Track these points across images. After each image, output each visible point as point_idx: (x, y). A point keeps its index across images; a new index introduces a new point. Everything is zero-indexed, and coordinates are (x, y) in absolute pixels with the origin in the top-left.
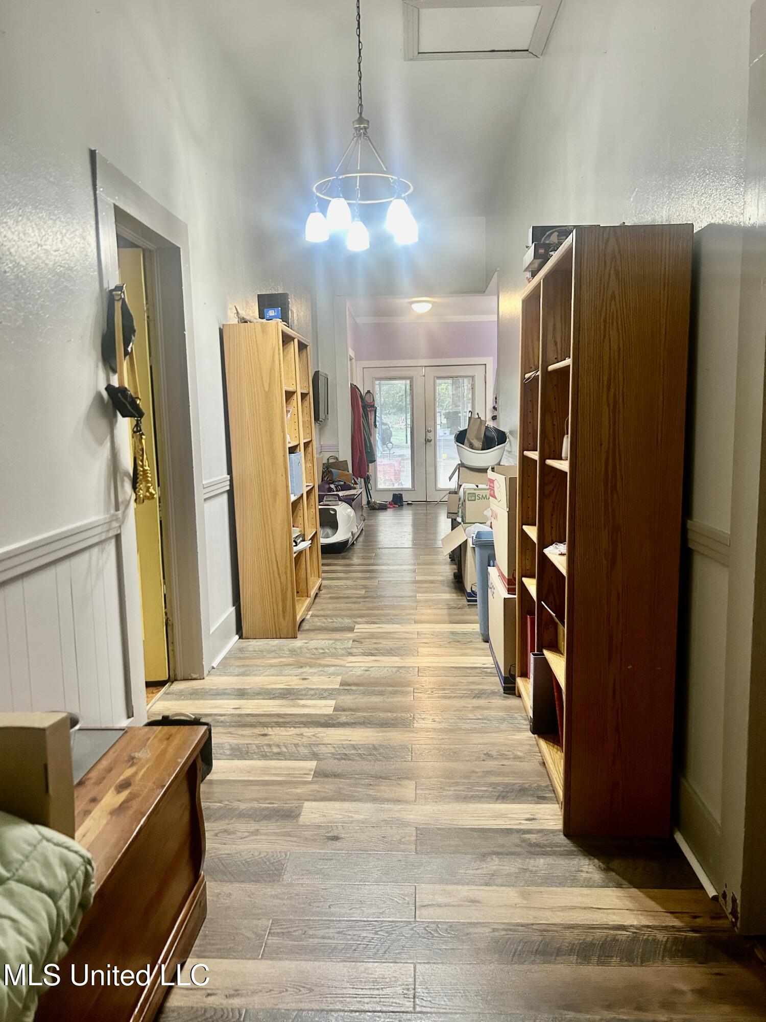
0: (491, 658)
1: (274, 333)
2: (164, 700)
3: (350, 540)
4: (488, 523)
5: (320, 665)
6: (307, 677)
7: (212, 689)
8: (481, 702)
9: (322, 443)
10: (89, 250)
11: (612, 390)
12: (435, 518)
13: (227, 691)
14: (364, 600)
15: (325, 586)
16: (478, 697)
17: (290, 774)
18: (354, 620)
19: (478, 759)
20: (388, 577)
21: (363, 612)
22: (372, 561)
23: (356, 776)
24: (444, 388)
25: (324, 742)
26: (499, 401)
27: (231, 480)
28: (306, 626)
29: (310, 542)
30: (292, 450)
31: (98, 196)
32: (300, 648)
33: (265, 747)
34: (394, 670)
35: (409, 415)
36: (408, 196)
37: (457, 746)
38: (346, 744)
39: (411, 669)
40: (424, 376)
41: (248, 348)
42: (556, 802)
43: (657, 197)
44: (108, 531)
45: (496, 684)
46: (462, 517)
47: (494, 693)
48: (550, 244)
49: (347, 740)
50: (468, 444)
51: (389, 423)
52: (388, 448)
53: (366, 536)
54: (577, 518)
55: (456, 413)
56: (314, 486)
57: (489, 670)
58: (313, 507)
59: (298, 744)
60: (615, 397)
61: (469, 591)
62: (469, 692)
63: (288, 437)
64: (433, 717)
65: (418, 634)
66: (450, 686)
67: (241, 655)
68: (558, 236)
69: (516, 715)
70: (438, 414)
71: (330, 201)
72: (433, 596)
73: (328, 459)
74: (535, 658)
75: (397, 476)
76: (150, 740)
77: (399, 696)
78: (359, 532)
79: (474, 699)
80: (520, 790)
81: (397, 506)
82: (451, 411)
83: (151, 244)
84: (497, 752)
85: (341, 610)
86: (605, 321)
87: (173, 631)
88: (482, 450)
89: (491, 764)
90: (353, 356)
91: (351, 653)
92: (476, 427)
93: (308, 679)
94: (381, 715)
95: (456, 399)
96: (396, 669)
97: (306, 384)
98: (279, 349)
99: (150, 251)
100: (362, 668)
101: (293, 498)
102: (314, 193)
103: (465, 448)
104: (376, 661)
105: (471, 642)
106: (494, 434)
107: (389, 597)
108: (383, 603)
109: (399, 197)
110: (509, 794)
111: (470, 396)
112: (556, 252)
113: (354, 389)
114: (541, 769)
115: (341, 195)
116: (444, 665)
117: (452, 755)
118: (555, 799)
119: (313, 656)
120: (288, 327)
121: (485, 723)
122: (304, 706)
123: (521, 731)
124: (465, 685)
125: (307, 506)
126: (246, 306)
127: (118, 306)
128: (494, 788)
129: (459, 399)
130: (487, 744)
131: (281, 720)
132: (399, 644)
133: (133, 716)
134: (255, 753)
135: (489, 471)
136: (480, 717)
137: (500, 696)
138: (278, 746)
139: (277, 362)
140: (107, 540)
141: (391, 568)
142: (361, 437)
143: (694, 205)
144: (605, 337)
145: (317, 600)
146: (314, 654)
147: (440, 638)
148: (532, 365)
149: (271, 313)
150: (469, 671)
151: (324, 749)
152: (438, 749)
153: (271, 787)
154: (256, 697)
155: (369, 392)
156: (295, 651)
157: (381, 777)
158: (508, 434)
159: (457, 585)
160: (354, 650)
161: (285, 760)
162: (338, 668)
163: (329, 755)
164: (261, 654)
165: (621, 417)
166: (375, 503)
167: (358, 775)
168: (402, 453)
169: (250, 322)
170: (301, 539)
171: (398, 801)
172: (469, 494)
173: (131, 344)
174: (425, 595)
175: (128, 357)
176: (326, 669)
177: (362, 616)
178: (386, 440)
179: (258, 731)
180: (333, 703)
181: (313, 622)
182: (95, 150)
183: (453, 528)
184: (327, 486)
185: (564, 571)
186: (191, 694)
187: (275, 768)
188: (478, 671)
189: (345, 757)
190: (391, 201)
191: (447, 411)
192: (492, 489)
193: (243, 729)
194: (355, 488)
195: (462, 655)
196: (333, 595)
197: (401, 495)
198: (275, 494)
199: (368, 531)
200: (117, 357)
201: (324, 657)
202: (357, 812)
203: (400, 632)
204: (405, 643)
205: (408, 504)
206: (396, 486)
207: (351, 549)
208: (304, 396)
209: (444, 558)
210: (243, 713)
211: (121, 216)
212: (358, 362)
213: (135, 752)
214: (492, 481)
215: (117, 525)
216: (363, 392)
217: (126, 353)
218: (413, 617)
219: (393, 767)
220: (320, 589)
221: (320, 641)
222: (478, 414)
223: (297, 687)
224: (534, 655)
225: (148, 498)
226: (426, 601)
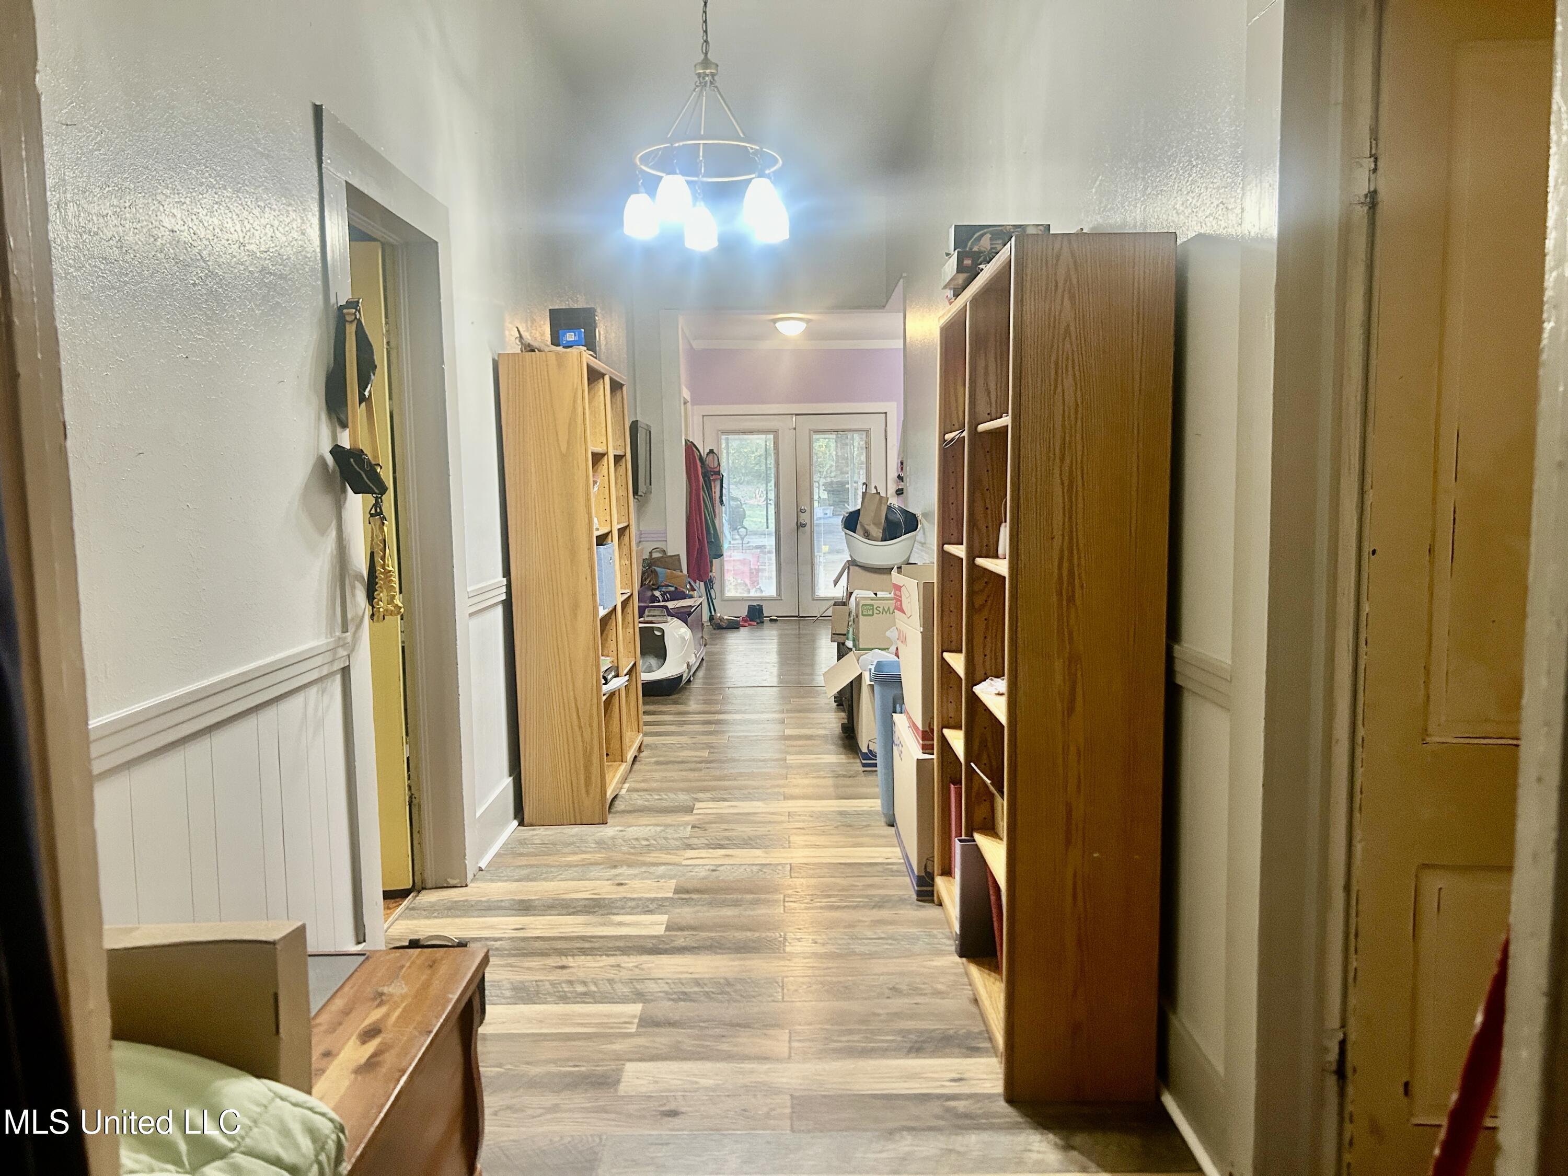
0: (898, 849)
1: (576, 366)
2: (408, 918)
3: (685, 675)
4: (893, 649)
5: (644, 864)
6: (623, 882)
7: (481, 901)
8: (884, 914)
9: (641, 529)
10: (310, 249)
11: (1068, 461)
12: (812, 643)
13: (503, 904)
14: (708, 765)
15: (647, 746)
16: (880, 907)
17: (602, 1023)
18: (694, 796)
19: (880, 995)
20: (743, 731)
21: (705, 783)
22: (718, 707)
23: (701, 1024)
24: (825, 446)
25: (653, 976)
26: (908, 468)
27: (509, 586)
28: (620, 805)
29: (627, 678)
30: (602, 540)
31: (324, 171)
32: (613, 838)
33: (564, 985)
34: (755, 868)
35: (772, 484)
36: (774, 172)
37: (850, 978)
38: (686, 979)
39: (780, 867)
40: (795, 429)
41: (537, 389)
42: (993, 1055)
43: (1128, 191)
44: (332, 662)
45: (907, 887)
46: (854, 640)
47: (902, 901)
48: (980, 252)
49: (687, 973)
50: (862, 532)
51: (740, 497)
52: (739, 535)
53: (708, 669)
54: (1020, 642)
55: (843, 484)
56: (632, 594)
57: (895, 867)
58: (631, 625)
59: (613, 980)
60: (1071, 472)
61: (865, 750)
62: (866, 900)
63: (595, 520)
64: (814, 937)
65: (789, 815)
66: (839, 891)
67: (522, 850)
68: (991, 239)
69: (935, 932)
70: (816, 485)
71: (661, 178)
72: (811, 759)
73: (651, 553)
74: (962, 847)
75: (754, 579)
76: (404, 969)
77: (762, 906)
78: (697, 664)
79: (874, 910)
80: (942, 1039)
81: (755, 623)
82: (835, 480)
83: (394, 236)
84: (908, 985)
85: (672, 781)
86: (1057, 364)
87: (419, 815)
88: (884, 540)
89: (898, 1003)
90: (688, 399)
91: (690, 845)
92: (873, 507)
93: (626, 884)
94: (736, 934)
95: (843, 462)
96: (758, 867)
97: (620, 442)
98: (583, 391)
99: (392, 245)
100: (707, 867)
101: (602, 612)
102: (635, 165)
103: (858, 537)
104: (728, 856)
105: (868, 826)
106: (900, 517)
107: (744, 761)
108: (737, 771)
109: (761, 175)
110: (925, 1045)
111: (863, 458)
112: (989, 265)
113: (690, 448)
114: (973, 1009)
115: (678, 171)
116: (829, 861)
117: (844, 991)
118: (992, 1051)
119: (632, 851)
120: (596, 358)
121: (891, 944)
122: (620, 924)
123: (944, 955)
124: (861, 890)
125: (622, 624)
126: (531, 327)
127: (351, 329)
128: (903, 1037)
129: (847, 463)
130: (893, 974)
131: (587, 945)
132: (762, 830)
133: (365, 941)
134: (549, 993)
135: (894, 572)
136: (883, 936)
137: (911, 904)
138: (584, 983)
139: (580, 410)
140: (331, 674)
141: (747, 716)
142: (701, 519)
143: (1177, 206)
144: (1056, 387)
145: (636, 767)
146: (634, 848)
147: (823, 821)
148: (955, 422)
149: (570, 337)
150: (864, 869)
151: (654, 985)
152: (821, 983)
153: (573, 1043)
154: (548, 912)
155: (711, 451)
156: (604, 843)
157: (739, 1025)
158: (920, 518)
159: (847, 742)
160: (695, 841)
161: (595, 1003)
162: (670, 867)
163: (660, 994)
164: (550, 848)
165: (1080, 500)
166: (721, 619)
167: (704, 1022)
168: (761, 544)
169: (539, 350)
170: (613, 674)
171: (763, 1058)
172: (863, 605)
173: (370, 385)
174: (800, 757)
175: (363, 404)
176: (652, 869)
177: (704, 790)
178: (737, 523)
179: (552, 961)
180: (664, 918)
181: (631, 799)
182: (322, 105)
183: (840, 657)
184: (649, 594)
185: (1002, 717)
186: (449, 909)
187: (581, 1015)
188: (879, 868)
189: (685, 997)
190: (751, 179)
191: (829, 480)
192: (898, 599)
193: (529, 959)
194: (691, 597)
195: (855, 846)
196: (662, 759)
197: (761, 607)
198: (575, 607)
199: (711, 661)
200: (349, 402)
201: (649, 852)
202: (704, 1076)
203: (762, 813)
204: (770, 829)
205: (771, 620)
206: (753, 594)
207: (685, 688)
208: (618, 459)
209: (827, 701)
210: (530, 935)
211: (355, 196)
212: (695, 407)
213: (384, 985)
214: (898, 588)
215: (345, 653)
216: (704, 451)
217: (362, 399)
218: (782, 790)
219: (756, 1009)
220: (640, 750)
221: (641, 828)
222: (876, 487)
223: (609, 897)
224: (960, 841)
225: (391, 613)
226: (802, 766)
